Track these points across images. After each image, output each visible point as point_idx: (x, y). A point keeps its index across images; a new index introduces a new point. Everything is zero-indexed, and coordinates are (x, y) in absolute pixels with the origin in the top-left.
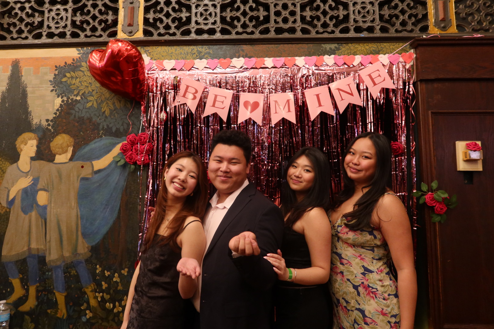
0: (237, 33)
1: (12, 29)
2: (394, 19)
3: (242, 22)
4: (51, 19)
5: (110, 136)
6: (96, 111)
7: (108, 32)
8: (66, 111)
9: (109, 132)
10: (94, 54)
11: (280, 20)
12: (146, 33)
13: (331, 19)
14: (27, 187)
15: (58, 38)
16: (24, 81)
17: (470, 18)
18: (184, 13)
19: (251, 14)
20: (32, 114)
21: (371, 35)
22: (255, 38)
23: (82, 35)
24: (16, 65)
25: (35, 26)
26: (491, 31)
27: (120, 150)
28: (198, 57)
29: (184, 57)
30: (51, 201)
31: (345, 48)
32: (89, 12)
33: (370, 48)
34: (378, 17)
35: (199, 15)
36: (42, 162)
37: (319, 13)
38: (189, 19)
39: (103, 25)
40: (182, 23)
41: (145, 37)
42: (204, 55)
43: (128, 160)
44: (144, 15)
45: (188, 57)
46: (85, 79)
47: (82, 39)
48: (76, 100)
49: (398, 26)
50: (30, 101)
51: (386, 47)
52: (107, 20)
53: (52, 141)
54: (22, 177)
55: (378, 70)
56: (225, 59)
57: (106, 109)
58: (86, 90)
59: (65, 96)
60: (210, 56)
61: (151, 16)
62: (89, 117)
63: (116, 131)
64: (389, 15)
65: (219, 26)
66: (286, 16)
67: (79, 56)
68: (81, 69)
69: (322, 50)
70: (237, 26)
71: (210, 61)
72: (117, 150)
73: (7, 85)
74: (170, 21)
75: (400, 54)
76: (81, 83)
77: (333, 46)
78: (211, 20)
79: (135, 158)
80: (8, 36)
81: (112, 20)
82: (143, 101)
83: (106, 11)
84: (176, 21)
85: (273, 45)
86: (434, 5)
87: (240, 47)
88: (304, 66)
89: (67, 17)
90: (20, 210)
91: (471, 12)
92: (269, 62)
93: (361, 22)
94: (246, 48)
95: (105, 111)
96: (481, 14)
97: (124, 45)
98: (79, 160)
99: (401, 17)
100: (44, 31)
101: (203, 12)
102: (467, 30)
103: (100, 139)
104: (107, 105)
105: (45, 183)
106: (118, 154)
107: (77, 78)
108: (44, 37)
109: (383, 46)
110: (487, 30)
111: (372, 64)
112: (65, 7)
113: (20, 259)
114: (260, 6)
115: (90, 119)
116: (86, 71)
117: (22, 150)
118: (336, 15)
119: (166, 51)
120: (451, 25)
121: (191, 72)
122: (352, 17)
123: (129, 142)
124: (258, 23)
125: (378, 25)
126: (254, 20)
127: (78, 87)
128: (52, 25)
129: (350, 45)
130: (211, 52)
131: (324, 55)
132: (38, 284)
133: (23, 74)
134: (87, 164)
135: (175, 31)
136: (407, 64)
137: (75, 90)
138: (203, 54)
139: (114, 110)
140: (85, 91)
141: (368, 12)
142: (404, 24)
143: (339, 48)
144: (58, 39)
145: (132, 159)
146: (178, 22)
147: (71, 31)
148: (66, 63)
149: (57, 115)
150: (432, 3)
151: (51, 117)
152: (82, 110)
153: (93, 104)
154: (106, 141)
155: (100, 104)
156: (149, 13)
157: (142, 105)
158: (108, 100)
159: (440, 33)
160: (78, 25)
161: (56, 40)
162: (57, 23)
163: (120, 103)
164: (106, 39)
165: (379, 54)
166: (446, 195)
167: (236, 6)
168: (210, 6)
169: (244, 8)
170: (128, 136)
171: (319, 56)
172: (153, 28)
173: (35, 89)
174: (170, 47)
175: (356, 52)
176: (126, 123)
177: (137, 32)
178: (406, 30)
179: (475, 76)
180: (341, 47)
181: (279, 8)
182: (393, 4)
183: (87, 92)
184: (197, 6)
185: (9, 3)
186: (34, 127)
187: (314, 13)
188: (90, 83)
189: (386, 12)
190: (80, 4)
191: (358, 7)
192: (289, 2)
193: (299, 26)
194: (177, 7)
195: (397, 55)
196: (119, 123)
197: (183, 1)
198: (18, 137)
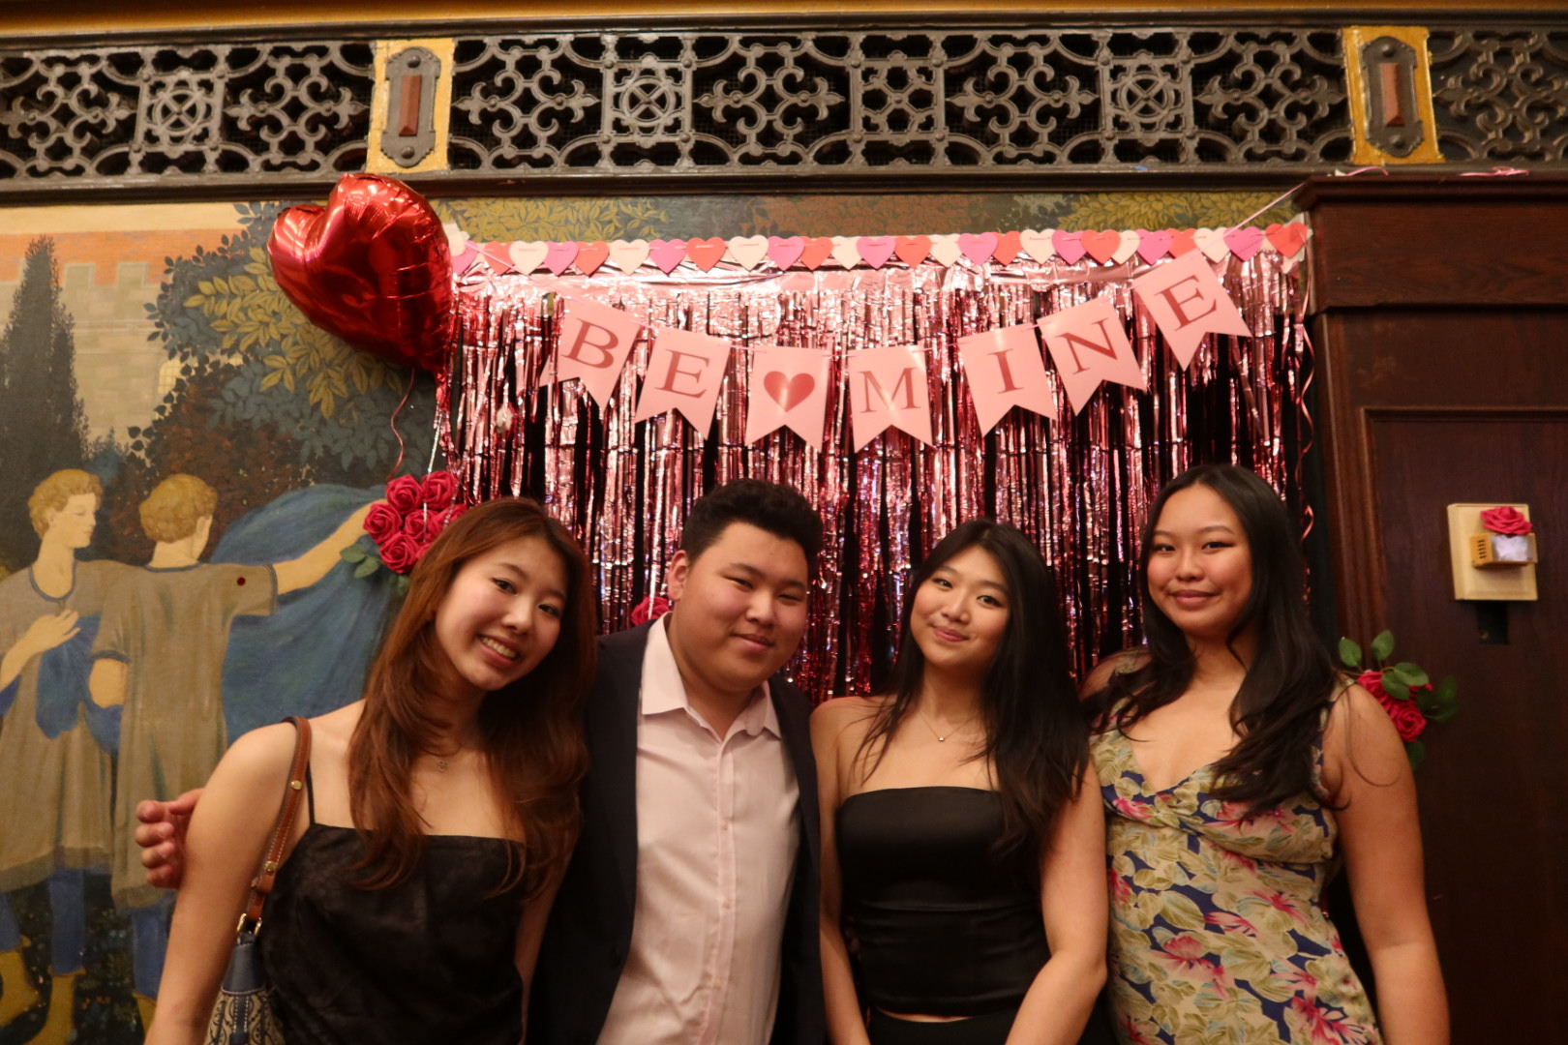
0: (747, 159)
1: (33, 142)
2: (1242, 119)
3: (761, 125)
4: (157, 113)
5: (335, 482)
6: (291, 402)
7: (336, 154)
8: (193, 401)
9: (330, 470)
10: (288, 221)
11: (880, 118)
12: (457, 156)
13: (1043, 116)
14: (60, 646)
15: (178, 171)
16: (65, 306)
17: (1480, 119)
18: (577, 97)
19: (790, 99)
20: (86, 411)
21: (1170, 168)
22: (803, 175)
23: (255, 162)
24: (41, 256)
25: (107, 136)
26: (1548, 158)
27: (366, 526)
28: (622, 233)
29: (577, 231)
30: (134, 694)
31: (1087, 206)
32: (279, 90)
33: (1166, 207)
34: (1191, 112)
35: (625, 102)
36: (111, 564)
37: (1004, 100)
38: (593, 115)
39: (323, 130)
40: (568, 128)
41: (452, 168)
42: (639, 228)
43: (388, 559)
44: (453, 101)
45: (588, 233)
46: (260, 301)
47: (254, 173)
48: (229, 367)
49: (1254, 140)
50: (79, 370)
51: (1219, 205)
52: (335, 117)
53: (143, 498)
54: (41, 613)
55: (1193, 277)
56: (706, 237)
57: (322, 395)
58: (261, 336)
59: (193, 355)
60: (660, 232)
61: (474, 104)
62: (268, 421)
63: (353, 466)
64: (1227, 108)
65: (687, 137)
66: (899, 106)
67: (244, 227)
68: (247, 268)
69: (1016, 214)
70: (745, 137)
71: (659, 244)
72: (353, 528)
73: (11, 317)
74: (532, 120)
75: (1264, 228)
76: (246, 315)
77: (1050, 201)
78: (665, 118)
79: (412, 552)
80: (21, 166)
81: (351, 117)
82: (442, 372)
83: (333, 89)
84: (554, 121)
85: (859, 198)
86: (1367, 78)
87: (753, 204)
88: (957, 263)
89: (209, 108)
90: (33, 722)
91: (1482, 100)
92: (846, 249)
93: (1138, 128)
94: (774, 205)
95: (318, 405)
96: (1517, 105)
97: (385, 192)
98: (233, 561)
99: (1265, 115)
100: (136, 150)
101: (640, 93)
102: (1474, 155)
103: (300, 491)
104: (325, 383)
105: (118, 635)
106: (359, 541)
107: (233, 296)
108: (134, 169)
109: (1207, 203)
110: (1536, 156)
111: (1173, 257)
112: (204, 76)
113: (26, 883)
114: (818, 76)
115: (270, 429)
116: (262, 275)
117: (46, 526)
118: (1060, 105)
119: (519, 215)
120: (1422, 140)
121: (596, 280)
122: (1108, 111)
123: (396, 502)
124: (812, 127)
125: (1191, 138)
126: (799, 120)
127: (237, 326)
128: (162, 130)
129: (1103, 198)
130: (662, 217)
131: (1021, 230)
132: (82, 971)
133: (63, 284)
134: (255, 573)
135: (550, 151)
136: (1285, 259)
137: (227, 336)
138: (636, 224)
139: (350, 400)
140: (258, 339)
141: (1159, 97)
142: (1271, 133)
143: (1069, 206)
144: (178, 175)
145: (402, 556)
146: (561, 123)
147: (219, 151)
148: (199, 250)
149: (167, 414)
150: (1359, 71)
151: (144, 422)
152: (247, 398)
153: (282, 379)
154: (320, 496)
155: (304, 379)
156: (470, 95)
157: (436, 384)
158: (329, 365)
159: (1387, 165)
160: (243, 133)
161: (173, 177)
162: (178, 124)
163: (369, 375)
164: (330, 176)
165: (1196, 227)
166: (1422, 680)
167: (742, 76)
168: (661, 74)
169: (770, 83)
170: (391, 483)
171: (1005, 231)
172: (481, 141)
173: (100, 330)
174: (532, 202)
175: (1122, 220)
176: (387, 442)
177: (428, 154)
178: (1279, 154)
179: (1503, 297)
180: (1075, 205)
181: (879, 82)
182: (1237, 73)
183: (263, 343)
184: (621, 76)
185: (28, 63)
186: (90, 453)
187: (989, 99)
188: (275, 313)
189: (1217, 97)
190: (252, 68)
191: (1129, 81)
192: (911, 66)
193: (940, 140)
194: (556, 77)
195: (1253, 230)
196: (362, 441)
197: (576, 58)
198: (37, 484)
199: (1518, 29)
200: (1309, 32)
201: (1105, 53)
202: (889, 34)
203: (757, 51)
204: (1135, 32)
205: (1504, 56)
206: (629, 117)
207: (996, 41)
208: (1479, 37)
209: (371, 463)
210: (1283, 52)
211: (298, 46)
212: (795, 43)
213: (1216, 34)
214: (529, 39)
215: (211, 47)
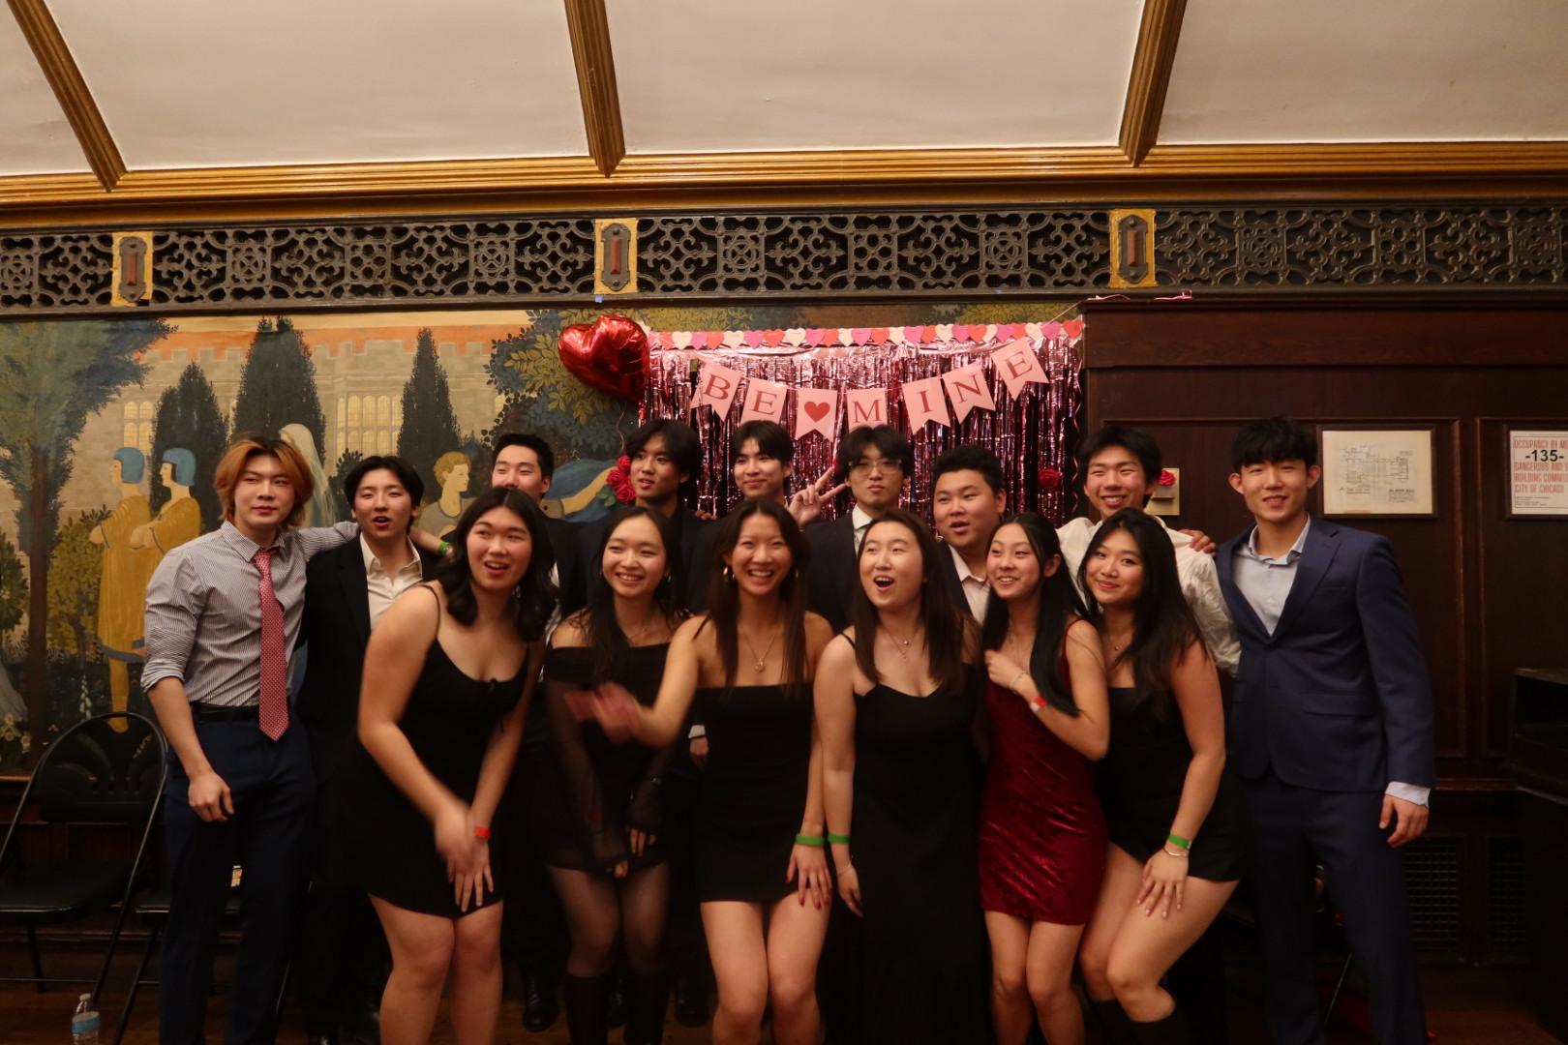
0: (794, 287)
1: (415, 276)
2: (1053, 263)
3: (801, 267)
4: (480, 259)
5: (590, 458)
6: (564, 417)
7: (578, 283)
8: (514, 416)
9: (586, 452)
11: (863, 263)
12: (643, 285)
13: (949, 262)
15: (495, 292)
16: (441, 366)
17: (1180, 260)
18: (704, 252)
19: (816, 253)
20: (458, 421)
21: (1015, 292)
22: (824, 296)
23: (535, 288)
24: (425, 339)
25: (454, 273)
26: (1213, 283)
27: (608, 480)
28: (730, 327)
29: (707, 325)
31: (970, 311)
32: (544, 248)
33: (1011, 312)
34: (1027, 259)
35: (729, 254)
38: (713, 261)
39: (570, 270)
40: (700, 269)
41: (640, 292)
42: (739, 324)
43: (621, 497)
44: (638, 254)
45: (712, 326)
46: (544, 364)
47: (534, 296)
48: (530, 398)
49: (1059, 276)
50: (453, 400)
51: (1039, 311)
52: (576, 263)
54: (447, 524)
55: (1021, 352)
56: (773, 330)
57: (580, 413)
58: (546, 382)
59: (511, 392)
60: (750, 326)
61: (650, 256)
62: (554, 426)
63: (598, 450)
64: (1046, 257)
65: (763, 274)
66: (875, 256)
67: (532, 323)
68: (536, 346)
69: (933, 316)
70: (793, 274)
71: (750, 333)
72: (601, 480)
73: (413, 371)
74: (681, 265)
75: (1062, 322)
76: (537, 371)
77: (951, 308)
78: (751, 264)
80: (411, 290)
81: (584, 262)
83: (574, 246)
84: (693, 265)
85: (852, 307)
86: (1121, 239)
87: (797, 311)
88: (903, 343)
89: (507, 256)
91: (1181, 251)
92: (845, 335)
93: (999, 268)
94: (807, 310)
95: (579, 417)
96: (1199, 254)
99: (1065, 260)
100: (471, 280)
101: (737, 250)
102: (1174, 283)
103: (572, 462)
104: (581, 407)
106: (604, 488)
107: (529, 361)
108: (471, 291)
109: (1033, 309)
110: (1207, 282)
111: (1015, 339)
112: (503, 238)
114: (831, 239)
115: (554, 430)
116: (544, 350)
117: (444, 481)
118: (958, 255)
119: (676, 317)
120: (1147, 274)
121: (717, 353)
122: (984, 260)
124: (828, 267)
125: (1026, 273)
126: (821, 264)
127: (533, 377)
128: (484, 269)
129: (979, 306)
130: (751, 318)
131: (937, 324)
133: (439, 353)
134: (552, 504)
135: (691, 282)
136: (1071, 339)
137: (528, 382)
138: (737, 321)
139: (594, 416)
140: (544, 384)
141: (1011, 251)
142: (1069, 270)
143: (961, 312)
144: (496, 295)
146: (696, 267)
147: (516, 282)
148: (509, 335)
149: (500, 422)
150: (1117, 235)
151: (489, 427)
152: (541, 414)
153: (558, 405)
154: (582, 465)
155: (571, 404)
156: (647, 250)
157: (641, 402)
158: (583, 398)
159: (1127, 288)
160: (527, 271)
161: (490, 297)
162: (492, 266)
163: (603, 403)
164: (576, 296)
165: (1027, 322)
167: (791, 240)
168: (748, 238)
169: (806, 244)
171: (928, 325)
172: (654, 277)
173: (461, 379)
174: (682, 310)
175: (988, 319)
177: (627, 284)
178: (1071, 282)
179: (1177, 362)
180: (964, 310)
181: (863, 243)
182: (1052, 237)
183: (547, 385)
184: (727, 239)
185: (406, 230)
186: (463, 443)
187: (921, 253)
188: (552, 370)
189: (1040, 251)
190: (529, 234)
191: (994, 242)
192: (880, 233)
193: (895, 275)
194: (693, 241)
195: (1057, 324)
196: (602, 437)
197: (702, 230)
198: (437, 459)
199: (1204, 210)
200: (1092, 213)
201: (983, 227)
202: (869, 216)
203: (799, 226)
204: (999, 213)
205: (1195, 225)
206: (733, 264)
207: (925, 219)
208: (1182, 214)
209: (607, 448)
210: (1078, 224)
211: (553, 222)
212: (819, 220)
213: (1042, 214)
214: (677, 219)
215: (506, 222)
